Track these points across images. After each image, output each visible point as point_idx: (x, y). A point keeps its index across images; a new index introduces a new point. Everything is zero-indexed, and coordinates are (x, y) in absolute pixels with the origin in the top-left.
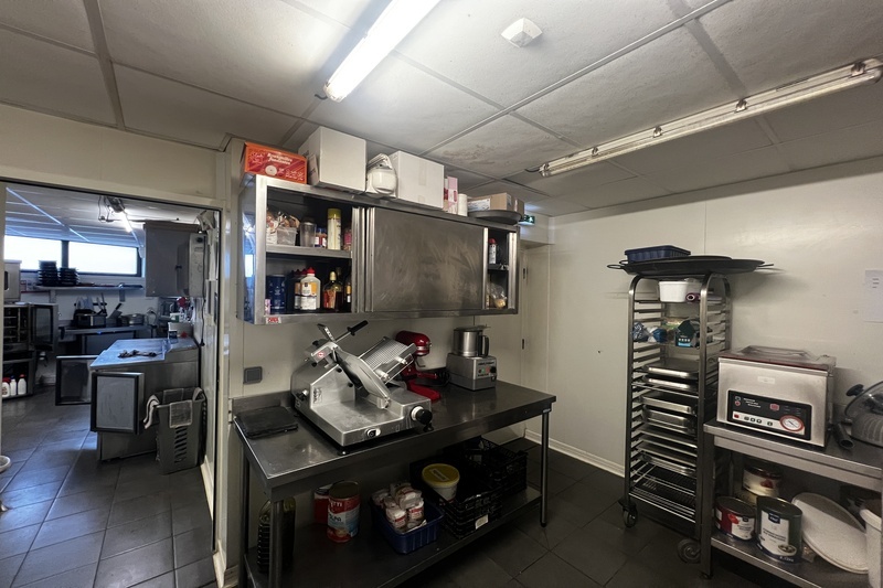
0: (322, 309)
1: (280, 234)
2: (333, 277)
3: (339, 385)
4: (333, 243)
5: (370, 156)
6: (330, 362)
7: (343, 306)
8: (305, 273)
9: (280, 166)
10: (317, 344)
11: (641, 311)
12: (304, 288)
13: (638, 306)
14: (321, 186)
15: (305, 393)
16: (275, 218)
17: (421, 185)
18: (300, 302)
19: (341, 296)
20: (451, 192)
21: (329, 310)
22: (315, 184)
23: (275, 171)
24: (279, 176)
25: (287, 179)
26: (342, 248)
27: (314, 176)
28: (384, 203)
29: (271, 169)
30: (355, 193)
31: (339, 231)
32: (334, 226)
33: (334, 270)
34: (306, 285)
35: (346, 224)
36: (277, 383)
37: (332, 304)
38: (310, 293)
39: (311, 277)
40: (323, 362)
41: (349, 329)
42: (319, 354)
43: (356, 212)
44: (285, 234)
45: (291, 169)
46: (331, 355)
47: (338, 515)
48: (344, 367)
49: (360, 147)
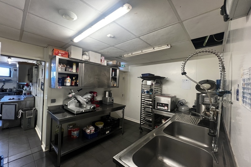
0: (71, 85)
1: (61, 68)
2: (74, 78)
3: (75, 102)
4: (74, 71)
5: (83, 52)
6: (73, 98)
7: (76, 85)
8: (67, 77)
9: (62, 54)
10: (70, 93)
11: (144, 87)
12: (67, 81)
13: (143, 86)
14: (71, 58)
15: (67, 104)
16: (60, 65)
17: (95, 59)
18: (66, 84)
19: (76, 83)
20: (103, 60)
21: (73, 86)
22: (70, 58)
23: (61, 55)
24: (62, 56)
25: (64, 57)
26: (76, 72)
27: (70, 56)
28: (86, 62)
29: (60, 54)
30: (80, 60)
31: (75, 68)
32: (74, 67)
33: (74, 77)
34: (67, 80)
35: (77, 66)
36: (59, 103)
37: (74, 84)
38: (68, 82)
39: (69, 78)
40: (71, 97)
41: (78, 90)
42: (70, 95)
43: (80, 64)
44: (62, 68)
45: (65, 54)
46: (73, 96)
47: (74, 132)
48: (76, 99)
49: (81, 50)
